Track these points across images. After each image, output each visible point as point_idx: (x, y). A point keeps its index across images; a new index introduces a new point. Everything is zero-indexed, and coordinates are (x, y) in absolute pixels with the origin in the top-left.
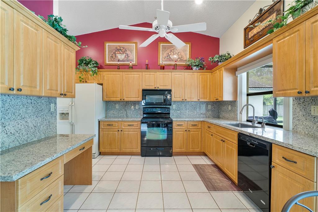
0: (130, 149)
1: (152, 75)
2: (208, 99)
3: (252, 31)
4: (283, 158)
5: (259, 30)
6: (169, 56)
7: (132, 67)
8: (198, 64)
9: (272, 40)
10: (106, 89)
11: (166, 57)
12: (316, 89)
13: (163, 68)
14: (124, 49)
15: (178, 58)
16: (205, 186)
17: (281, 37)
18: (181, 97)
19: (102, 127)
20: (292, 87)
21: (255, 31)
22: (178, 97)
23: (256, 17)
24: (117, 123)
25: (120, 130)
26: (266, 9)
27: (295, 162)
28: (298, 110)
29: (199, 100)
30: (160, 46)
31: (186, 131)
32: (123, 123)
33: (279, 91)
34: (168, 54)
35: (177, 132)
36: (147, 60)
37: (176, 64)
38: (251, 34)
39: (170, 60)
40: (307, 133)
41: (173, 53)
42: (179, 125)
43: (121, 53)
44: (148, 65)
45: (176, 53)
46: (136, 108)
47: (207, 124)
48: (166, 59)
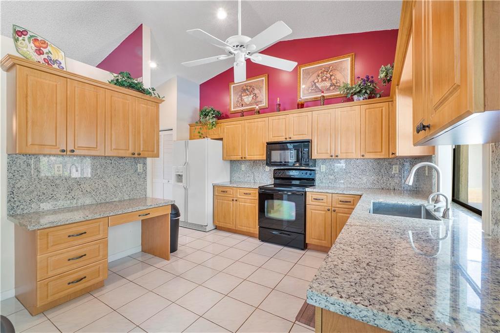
0: (247, 227)
1: (282, 119)
2: (383, 153)
6: (315, 85)
7: (259, 112)
10: (226, 145)
11: (309, 88)
13: (301, 106)
14: (251, 89)
15: (331, 86)
18: (329, 152)
19: (217, 194)
22: (324, 152)
24: (231, 190)
25: (235, 199)
29: (363, 156)
30: (300, 72)
31: (329, 210)
32: (238, 190)
34: (313, 82)
35: (313, 211)
36: (278, 99)
37: (323, 96)
39: (316, 92)
41: (322, 78)
42: (316, 199)
43: (248, 95)
44: (280, 105)
45: (327, 77)
46: (266, 170)
48: (310, 91)
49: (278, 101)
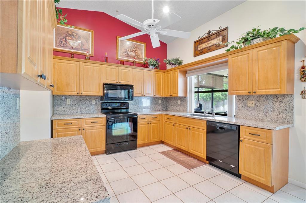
0: (94, 148)
1: (114, 69)
2: (161, 95)
3: (201, 45)
4: (250, 134)
5: (208, 46)
6: (127, 52)
7: (89, 58)
8: (155, 64)
9: (228, 56)
10: (57, 81)
11: (123, 53)
12: (259, 91)
13: (122, 63)
14: (77, 36)
15: (135, 56)
16: (184, 167)
17: (235, 55)
18: (141, 93)
19: (57, 127)
20: (243, 89)
21: (204, 46)
22: (138, 93)
23: (205, 36)
24: (77, 121)
25: (81, 128)
26: (214, 32)
27: (259, 135)
28: (239, 103)
29: (155, 96)
30: (118, 41)
31: (148, 123)
32: (84, 120)
33: (234, 91)
34: (126, 50)
35: (140, 126)
36: (106, 53)
37: (135, 61)
38: (200, 47)
39: (128, 56)
40: (244, 117)
41: (131, 49)
42: (142, 119)
43: (73, 40)
44: (107, 58)
45: (133, 50)
46: (93, 103)
47: (166, 116)
48: (124, 55)
49: (106, 54)
